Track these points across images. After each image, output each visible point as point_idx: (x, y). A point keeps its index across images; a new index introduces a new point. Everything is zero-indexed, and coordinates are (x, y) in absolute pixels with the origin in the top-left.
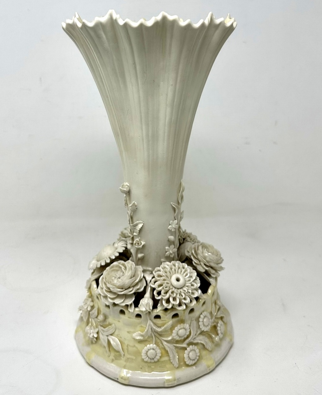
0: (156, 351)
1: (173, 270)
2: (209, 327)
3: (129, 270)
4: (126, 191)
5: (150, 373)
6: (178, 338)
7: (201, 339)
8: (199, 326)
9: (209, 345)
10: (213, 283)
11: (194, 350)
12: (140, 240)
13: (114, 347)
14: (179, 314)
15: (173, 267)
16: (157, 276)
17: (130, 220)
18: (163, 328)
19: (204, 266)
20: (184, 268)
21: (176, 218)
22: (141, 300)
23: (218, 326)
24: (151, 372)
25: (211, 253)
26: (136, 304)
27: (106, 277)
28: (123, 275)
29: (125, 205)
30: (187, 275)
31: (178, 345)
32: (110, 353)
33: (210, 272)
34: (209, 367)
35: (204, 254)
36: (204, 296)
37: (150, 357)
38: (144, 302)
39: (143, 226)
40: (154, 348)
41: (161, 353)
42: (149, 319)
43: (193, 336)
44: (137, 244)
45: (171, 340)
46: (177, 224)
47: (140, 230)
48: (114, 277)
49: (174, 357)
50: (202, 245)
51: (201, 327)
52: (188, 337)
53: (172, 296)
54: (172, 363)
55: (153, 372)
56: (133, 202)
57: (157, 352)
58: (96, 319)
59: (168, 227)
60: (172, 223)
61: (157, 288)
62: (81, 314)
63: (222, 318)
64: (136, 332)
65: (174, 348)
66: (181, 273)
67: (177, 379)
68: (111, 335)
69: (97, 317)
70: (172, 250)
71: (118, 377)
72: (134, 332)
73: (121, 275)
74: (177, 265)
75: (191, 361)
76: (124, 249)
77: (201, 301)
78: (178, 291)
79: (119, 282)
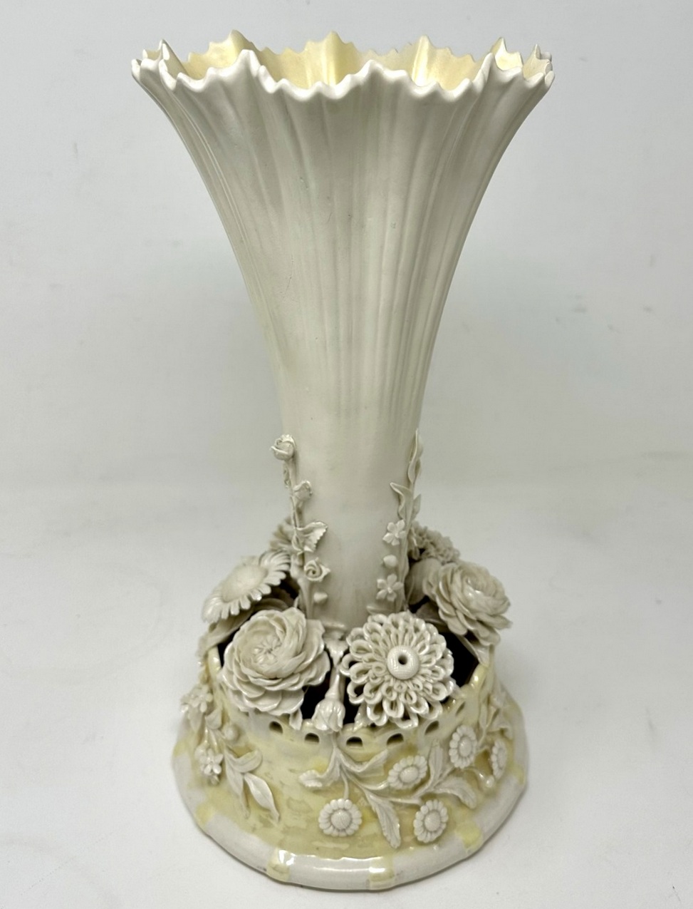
0: (350, 815)
1: (392, 636)
2: (472, 758)
3: (291, 637)
4: (287, 456)
5: (335, 858)
6: (400, 786)
7: (453, 787)
8: (449, 758)
9: (471, 797)
10: (484, 659)
11: (436, 811)
12: (317, 564)
13: (257, 800)
14: (403, 734)
15: (393, 629)
16: (355, 650)
17: (297, 517)
18: (366, 766)
19: (466, 623)
20: (417, 630)
21: (402, 516)
22: (318, 706)
23: (492, 752)
24: (339, 858)
25: (482, 590)
26: (307, 711)
27: (240, 649)
28: (280, 646)
29: (286, 483)
30: (423, 647)
31: (399, 800)
32: (250, 812)
33: (478, 634)
34: (468, 845)
35: (466, 592)
36: (464, 693)
37: (337, 826)
38: (324, 710)
39: (324, 534)
40: (346, 807)
41: (363, 818)
42: (335, 746)
43: (435, 780)
44: (311, 573)
45: (385, 789)
46: (404, 529)
47: (319, 544)
48: (260, 649)
49: (391, 825)
50: (462, 571)
51: (452, 761)
52: (423, 782)
53: (388, 698)
54: (385, 838)
55: (343, 858)
56: (303, 482)
57: (354, 816)
58: (218, 733)
59: (383, 537)
60: (392, 528)
61: (354, 678)
62: (187, 712)
63: (502, 732)
64: (307, 770)
65: (390, 807)
66: (410, 643)
67: (395, 873)
68: (252, 772)
69: (220, 729)
70: (391, 586)
71: (266, 866)
72: (302, 772)
73: (274, 646)
74: (401, 623)
75: (429, 834)
76: (283, 576)
77: (455, 704)
78: (402, 687)
79: (269, 664)
